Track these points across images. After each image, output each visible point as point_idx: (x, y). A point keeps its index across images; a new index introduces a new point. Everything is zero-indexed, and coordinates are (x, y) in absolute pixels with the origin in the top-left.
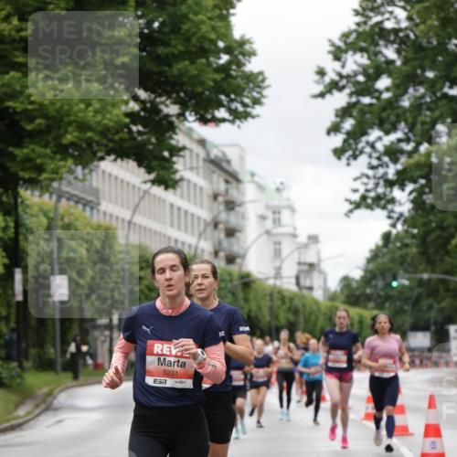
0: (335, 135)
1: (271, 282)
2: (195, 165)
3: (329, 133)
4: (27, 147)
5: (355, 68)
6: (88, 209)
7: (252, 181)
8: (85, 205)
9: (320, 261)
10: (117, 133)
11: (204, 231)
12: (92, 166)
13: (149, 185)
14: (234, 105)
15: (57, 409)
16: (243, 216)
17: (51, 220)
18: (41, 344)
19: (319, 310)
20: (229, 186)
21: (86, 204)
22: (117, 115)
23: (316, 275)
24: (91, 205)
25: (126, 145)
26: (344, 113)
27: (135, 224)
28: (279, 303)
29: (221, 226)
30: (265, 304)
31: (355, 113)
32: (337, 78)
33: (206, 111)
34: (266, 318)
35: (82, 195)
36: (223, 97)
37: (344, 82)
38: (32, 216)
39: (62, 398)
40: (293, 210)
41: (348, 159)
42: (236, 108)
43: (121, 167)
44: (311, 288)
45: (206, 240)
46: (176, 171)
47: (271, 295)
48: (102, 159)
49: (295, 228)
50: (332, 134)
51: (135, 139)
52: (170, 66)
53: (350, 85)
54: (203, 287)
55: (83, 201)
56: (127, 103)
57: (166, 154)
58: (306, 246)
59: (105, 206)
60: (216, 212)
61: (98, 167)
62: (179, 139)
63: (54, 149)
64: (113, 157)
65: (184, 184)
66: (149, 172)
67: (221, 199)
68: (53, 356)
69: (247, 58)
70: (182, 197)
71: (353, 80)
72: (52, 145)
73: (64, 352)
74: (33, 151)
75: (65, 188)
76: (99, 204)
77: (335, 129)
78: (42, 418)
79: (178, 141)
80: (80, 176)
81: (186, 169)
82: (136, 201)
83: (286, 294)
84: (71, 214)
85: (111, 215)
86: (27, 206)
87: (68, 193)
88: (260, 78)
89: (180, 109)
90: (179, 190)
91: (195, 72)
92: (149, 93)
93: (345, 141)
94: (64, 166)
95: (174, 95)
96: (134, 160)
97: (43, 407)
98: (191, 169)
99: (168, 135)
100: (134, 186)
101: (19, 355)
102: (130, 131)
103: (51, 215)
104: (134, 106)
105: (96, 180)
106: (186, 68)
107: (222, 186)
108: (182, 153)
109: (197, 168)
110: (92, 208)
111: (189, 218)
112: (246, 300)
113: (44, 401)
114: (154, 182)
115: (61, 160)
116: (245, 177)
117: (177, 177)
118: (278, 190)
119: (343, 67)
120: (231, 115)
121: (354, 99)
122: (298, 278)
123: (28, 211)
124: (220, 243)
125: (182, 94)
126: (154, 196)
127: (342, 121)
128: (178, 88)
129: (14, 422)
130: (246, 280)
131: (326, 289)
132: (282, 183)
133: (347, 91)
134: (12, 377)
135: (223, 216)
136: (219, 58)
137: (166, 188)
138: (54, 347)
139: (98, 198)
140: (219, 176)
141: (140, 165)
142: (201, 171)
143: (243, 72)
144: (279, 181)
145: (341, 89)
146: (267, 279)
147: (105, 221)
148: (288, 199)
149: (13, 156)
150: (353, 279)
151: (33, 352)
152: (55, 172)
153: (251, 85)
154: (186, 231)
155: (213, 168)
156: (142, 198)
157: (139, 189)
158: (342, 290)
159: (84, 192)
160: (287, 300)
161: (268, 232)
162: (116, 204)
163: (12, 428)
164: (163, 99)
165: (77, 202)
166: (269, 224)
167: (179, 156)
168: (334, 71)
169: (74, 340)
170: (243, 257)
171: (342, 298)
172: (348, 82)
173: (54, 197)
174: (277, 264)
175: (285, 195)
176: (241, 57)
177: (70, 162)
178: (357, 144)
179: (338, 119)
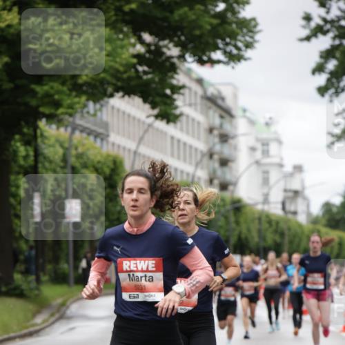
0: (320, 74)
1: (260, 207)
2: (193, 101)
3: (314, 72)
4: (46, 84)
5: (339, 13)
6: (99, 140)
7: (245, 117)
8: (96, 137)
9: (304, 188)
10: (125, 72)
11: (201, 160)
12: (102, 102)
13: (152, 119)
14: (229, 48)
15: (70, 318)
16: (235, 148)
17: (66, 150)
18: (56, 260)
19: (303, 232)
20: (224, 121)
21: (97, 135)
22: (125, 59)
23: (300, 201)
24: (101, 136)
25: (133, 83)
26: (328, 54)
27: (140, 154)
28: (267, 225)
29: (216, 157)
30: (254, 227)
31: (338, 54)
32: (321, 23)
33: (204, 53)
34: (254, 239)
35: (93, 128)
36: (219, 41)
37: (328, 26)
38: (50, 146)
39: (74, 308)
40: (280, 142)
41: (331, 96)
42: (231, 51)
43: (128, 103)
44: (295, 213)
45: (202, 168)
46: (176, 107)
47: (260, 219)
48: (112, 96)
49: (282, 159)
50: (317, 74)
51: (140, 78)
52: (172, 12)
53: (334, 29)
54: (184, 212)
55: (95, 134)
56: (134, 46)
57: (168, 92)
58: (291, 175)
59: (114, 138)
60: (211, 144)
61: (107, 102)
62: (180, 79)
63: (70, 87)
64: (121, 94)
65: (184, 119)
66: (153, 107)
67: (216, 132)
68: (67, 271)
69: (241, 6)
70: (181, 130)
71: (336, 24)
72: (68, 83)
73: (76, 267)
74: (52, 88)
75: (79, 121)
76: (108, 136)
77: (319, 69)
78: (57, 325)
79: (178, 81)
80: (92, 111)
81: (185, 105)
82: (141, 133)
83: (273, 218)
84: (83, 145)
85: (119, 146)
86: (46, 138)
87: (81, 126)
88: (253, 23)
89: (181, 51)
90: (179, 124)
91: (193, 17)
92: (153, 37)
93: (329, 80)
94: (79, 103)
95: (176, 39)
96: (140, 97)
97: (57, 316)
98: (190, 105)
99: (170, 74)
100: (139, 120)
101: (37, 269)
102: (137, 71)
103: (66, 145)
104: (140, 49)
105: (105, 115)
106: (185, 13)
107: (217, 121)
108: (182, 91)
109: (195, 104)
110: (102, 140)
111: (188, 148)
112: (237, 223)
113: (58, 311)
114: (157, 117)
115: (76, 96)
116: (237, 112)
117: (177, 112)
118: (267, 124)
119: (328, 12)
120: (226, 57)
121: (337, 42)
122: (283, 204)
123: (46, 141)
124: (215, 171)
125: (183, 38)
126: (157, 130)
127: (326, 62)
128: (179, 33)
129: (32, 329)
130: (237, 205)
131: (309, 214)
132: (271, 118)
133: (331, 35)
134: (31, 289)
135: (218, 148)
136: (217, 6)
137: (168, 122)
138: (67, 262)
139: (107, 130)
140: (215, 112)
141: (145, 101)
142: (199, 107)
143: (237, 18)
144: (268, 116)
145: (325, 33)
146: (256, 204)
147: (113, 152)
148: (276, 133)
149: (34, 93)
150: (333, 205)
151: (49, 267)
152: (71, 107)
153: (245, 30)
154: (185, 160)
155: (209, 104)
156: (146, 131)
157: (144, 123)
158: (324, 215)
159: (95, 124)
160: (274, 223)
161: (257, 163)
162: (124, 135)
163: (31, 334)
164: (166, 42)
165: (89, 134)
166: (258, 155)
167: (179, 93)
168: (320, 17)
169: (86, 257)
170: (235, 184)
171: (324, 221)
172: (332, 26)
173: (69, 129)
174: (265, 191)
175: (273, 128)
176: (235, 5)
177: (83, 99)
178: (339, 82)
179: (322, 61)
